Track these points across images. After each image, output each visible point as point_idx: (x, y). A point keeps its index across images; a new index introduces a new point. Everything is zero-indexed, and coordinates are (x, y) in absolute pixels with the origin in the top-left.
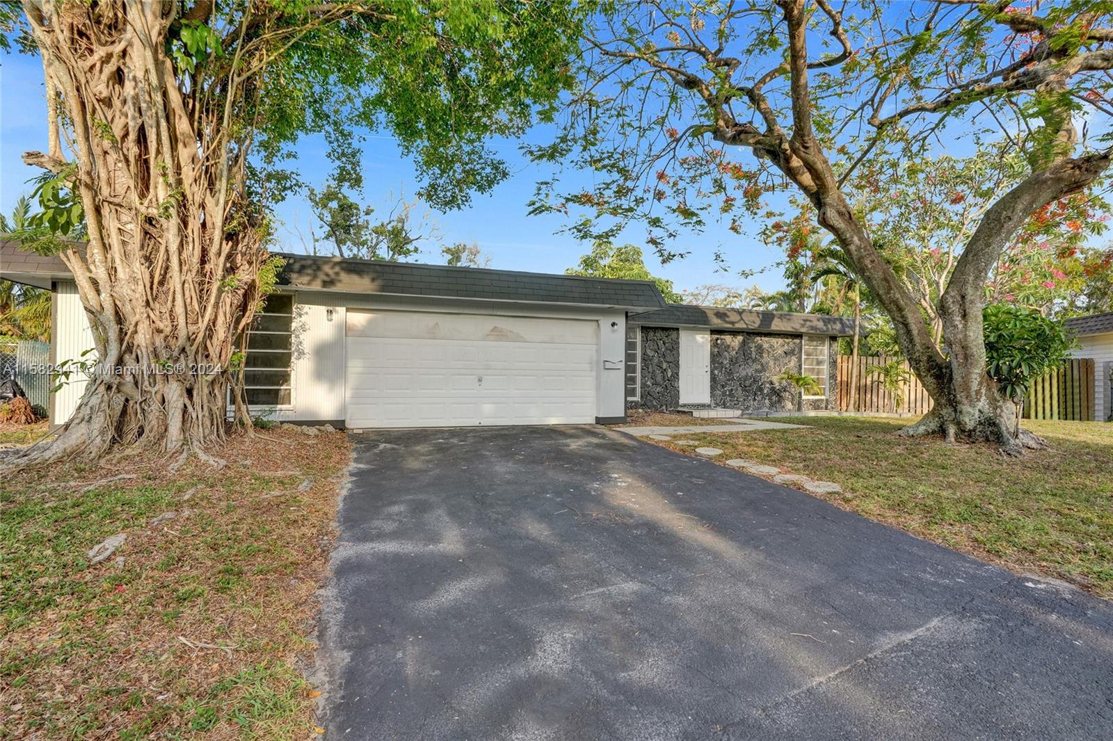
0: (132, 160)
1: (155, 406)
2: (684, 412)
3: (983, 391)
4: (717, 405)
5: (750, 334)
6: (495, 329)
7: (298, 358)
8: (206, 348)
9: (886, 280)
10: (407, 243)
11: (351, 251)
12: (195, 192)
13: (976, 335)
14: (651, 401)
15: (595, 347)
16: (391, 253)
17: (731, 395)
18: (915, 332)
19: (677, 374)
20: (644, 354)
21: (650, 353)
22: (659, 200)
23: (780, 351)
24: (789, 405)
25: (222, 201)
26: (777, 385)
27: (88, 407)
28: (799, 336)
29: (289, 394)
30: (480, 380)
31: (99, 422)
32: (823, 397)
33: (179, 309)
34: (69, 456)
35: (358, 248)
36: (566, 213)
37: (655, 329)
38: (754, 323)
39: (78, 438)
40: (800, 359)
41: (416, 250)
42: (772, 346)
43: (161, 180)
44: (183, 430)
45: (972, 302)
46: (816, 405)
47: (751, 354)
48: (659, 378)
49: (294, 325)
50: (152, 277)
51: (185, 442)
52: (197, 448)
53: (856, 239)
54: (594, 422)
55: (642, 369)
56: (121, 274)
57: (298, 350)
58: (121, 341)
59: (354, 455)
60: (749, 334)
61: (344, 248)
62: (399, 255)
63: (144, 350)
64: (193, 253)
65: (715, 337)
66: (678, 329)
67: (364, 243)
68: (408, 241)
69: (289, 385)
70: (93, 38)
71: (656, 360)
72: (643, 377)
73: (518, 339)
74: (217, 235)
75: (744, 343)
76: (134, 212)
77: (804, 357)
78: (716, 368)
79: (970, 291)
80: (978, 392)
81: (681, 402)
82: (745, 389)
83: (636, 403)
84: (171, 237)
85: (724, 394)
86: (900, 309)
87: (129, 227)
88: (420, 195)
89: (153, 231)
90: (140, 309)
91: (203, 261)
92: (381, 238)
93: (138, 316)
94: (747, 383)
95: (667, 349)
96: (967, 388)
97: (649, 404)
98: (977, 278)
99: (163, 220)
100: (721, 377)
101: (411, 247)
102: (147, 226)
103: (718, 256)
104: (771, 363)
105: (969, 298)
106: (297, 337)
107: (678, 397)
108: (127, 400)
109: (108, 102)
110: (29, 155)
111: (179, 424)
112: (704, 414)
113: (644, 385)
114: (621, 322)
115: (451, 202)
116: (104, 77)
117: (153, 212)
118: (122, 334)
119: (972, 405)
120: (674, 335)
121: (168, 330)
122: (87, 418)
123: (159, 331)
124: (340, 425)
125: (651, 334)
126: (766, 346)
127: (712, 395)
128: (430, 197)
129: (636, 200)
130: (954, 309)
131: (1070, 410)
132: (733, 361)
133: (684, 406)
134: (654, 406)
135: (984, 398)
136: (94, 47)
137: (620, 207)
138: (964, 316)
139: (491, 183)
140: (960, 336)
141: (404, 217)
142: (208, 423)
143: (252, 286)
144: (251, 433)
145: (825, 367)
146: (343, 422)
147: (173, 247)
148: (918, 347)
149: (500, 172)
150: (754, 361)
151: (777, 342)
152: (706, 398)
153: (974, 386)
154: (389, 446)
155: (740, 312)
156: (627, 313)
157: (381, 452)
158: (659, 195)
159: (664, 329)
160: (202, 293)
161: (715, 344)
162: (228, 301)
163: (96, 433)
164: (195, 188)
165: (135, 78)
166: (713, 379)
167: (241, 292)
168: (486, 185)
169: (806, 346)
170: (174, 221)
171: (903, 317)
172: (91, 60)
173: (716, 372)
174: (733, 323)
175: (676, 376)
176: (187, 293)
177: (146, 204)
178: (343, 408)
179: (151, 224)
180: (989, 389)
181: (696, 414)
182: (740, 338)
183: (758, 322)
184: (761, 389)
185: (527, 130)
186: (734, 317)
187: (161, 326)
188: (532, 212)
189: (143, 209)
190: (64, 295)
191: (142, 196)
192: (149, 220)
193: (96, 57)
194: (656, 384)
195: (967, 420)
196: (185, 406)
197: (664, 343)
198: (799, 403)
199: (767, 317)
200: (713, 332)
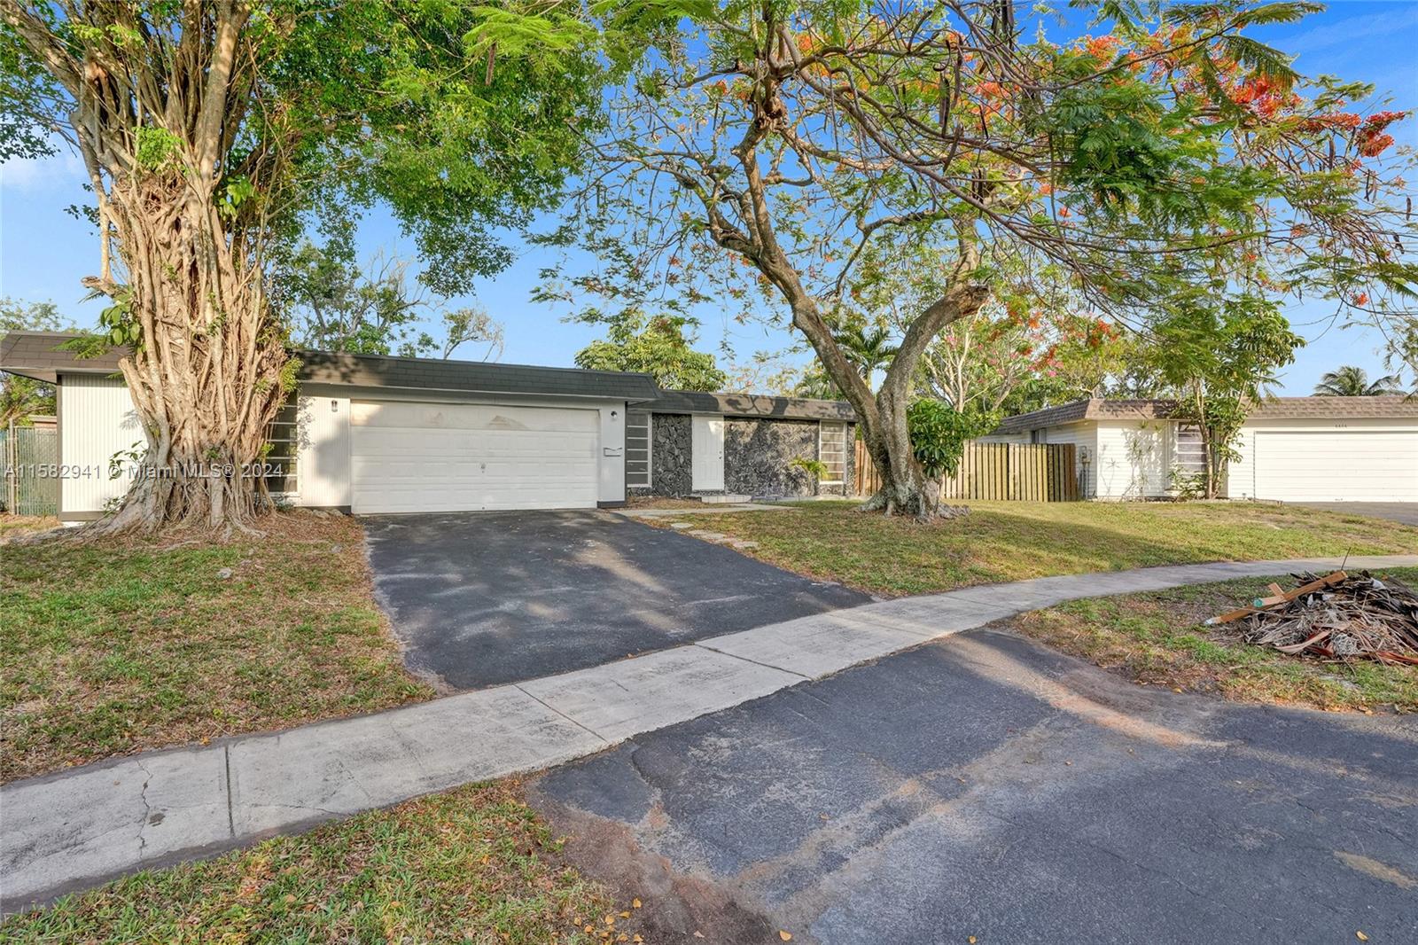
0: (186, 289)
1: (199, 489)
2: (694, 498)
3: (911, 472)
4: (732, 491)
5: (765, 420)
6: (497, 418)
7: (304, 448)
8: (240, 440)
9: (846, 377)
10: (402, 308)
11: (332, 315)
12: (233, 314)
13: (902, 426)
14: (663, 488)
15: (595, 435)
16: (382, 319)
17: (746, 481)
18: (871, 423)
19: (690, 460)
20: (655, 440)
21: (662, 440)
22: (672, 284)
23: (797, 437)
24: (805, 490)
25: (256, 319)
26: (793, 471)
27: (142, 490)
28: (816, 422)
29: (296, 482)
30: (483, 467)
31: (151, 502)
32: (841, 483)
33: (221, 409)
34: (128, 530)
35: (341, 313)
36: (571, 300)
37: (666, 415)
38: (767, 409)
39: (133, 516)
40: (817, 446)
41: (412, 316)
42: (788, 434)
43: (209, 305)
44: (224, 508)
45: (898, 399)
46: (833, 490)
47: (766, 440)
48: (671, 465)
49: (299, 416)
50: (199, 383)
51: (227, 519)
52: (237, 523)
53: (822, 340)
54: (595, 506)
55: (653, 456)
56: (172, 379)
57: (303, 440)
58: (171, 434)
59: (367, 533)
60: (763, 419)
61: (323, 312)
62: (392, 322)
63: (190, 443)
64: (233, 361)
65: (729, 423)
66: (690, 416)
67: (348, 306)
68: (402, 305)
69: (295, 473)
70: (162, 199)
71: (667, 447)
72: (654, 463)
73: (520, 427)
74: (252, 346)
75: (759, 429)
76: (184, 330)
77: (820, 443)
78: (730, 454)
79: (897, 390)
80: (906, 473)
81: (694, 488)
82: (760, 475)
83: (648, 489)
84: (215, 351)
85: (738, 480)
86: (859, 403)
87: (178, 341)
88: (421, 279)
89: (200, 346)
90: (189, 408)
91: (240, 368)
92: (369, 302)
93: (186, 415)
94: (763, 469)
95: (678, 435)
96: (899, 471)
97: (660, 490)
98: (901, 380)
99: (210, 337)
100: (735, 463)
101: (406, 313)
102: (196, 341)
103: (724, 345)
104: (787, 450)
105: (896, 395)
106: (302, 427)
107: (690, 483)
108: (174, 484)
109: (168, 246)
110: (89, 279)
111: (220, 504)
112: (713, 500)
113: (655, 472)
114: (621, 411)
115: (454, 287)
116: (166, 226)
117: (202, 330)
118: (172, 430)
119: (904, 485)
120: (686, 420)
121: (211, 426)
122: (141, 499)
123: (204, 427)
124: (346, 510)
125: (663, 420)
126: (781, 432)
127: (726, 482)
128: (430, 281)
129: (647, 285)
130: (886, 404)
131: (1057, 494)
132: (748, 447)
133: (698, 492)
134: (666, 493)
135: (911, 478)
136: (161, 205)
137: (632, 290)
138: (893, 411)
139: (494, 268)
140: (891, 427)
141: (397, 277)
142: (243, 503)
143: (276, 387)
144: (275, 514)
145: (844, 454)
146: (350, 507)
147: (218, 359)
148: (872, 435)
149: (503, 258)
150: (769, 447)
151: (792, 428)
152: (719, 484)
153: (903, 469)
154: (396, 526)
155: (754, 399)
156: (626, 403)
157: (391, 530)
158: (672, 279)
159: (675, 415)
160: (239, 393)
161: (729, 431)
162: (258, 400)
163: (150, 511)
164: (234, 309)
165: (190, 227)
166: (727, 465)
167: (268, 392)
168: (489, 269)
169: (824, 433)
170: (219, 337)
171: (861, 409)
172: (157, 214)
173: (730, 458)
174: (745, 410)
175: (688, 462)
176: (227, 395)
177: (196, 324)
178: (349, 496)
179: (199, 340)
180: (915, 470)
181: (705, 499)
182: (754, 425)
183: (771, 409)
184: (776, 475)
185: (530, 223)
186: (746, 404)
187: (206, 423)
188: (538, 298)
189: (193, 328)
190: (69, 388)
191: (192, 316)
192: (198, 337)
193: (162, 212)
194: (667, 470)
195: (901, 496)
196: (225, 489)
197: (676, 430)
198: (816, 489)
199: (781, 403)
200: (727, 418)
